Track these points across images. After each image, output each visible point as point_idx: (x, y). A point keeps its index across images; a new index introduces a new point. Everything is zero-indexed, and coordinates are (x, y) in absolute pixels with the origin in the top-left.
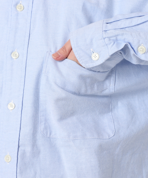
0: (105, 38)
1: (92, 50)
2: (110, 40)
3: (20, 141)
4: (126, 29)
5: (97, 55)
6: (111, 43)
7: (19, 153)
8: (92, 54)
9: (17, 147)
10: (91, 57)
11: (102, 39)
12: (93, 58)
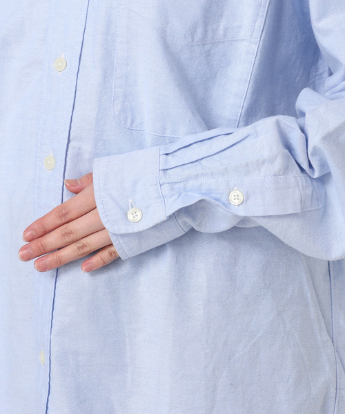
0: (164, 183)
1: (130, 201)
2: (172, 189)
3: (72, 130)
4: (202, 161)
5: (139, 214)
6: (173, 195)
7: (68, 153)
8: (128, 209)
9: (67, 141)
10: (126, 214)
11: (156, 185)
12: (130, 217)
